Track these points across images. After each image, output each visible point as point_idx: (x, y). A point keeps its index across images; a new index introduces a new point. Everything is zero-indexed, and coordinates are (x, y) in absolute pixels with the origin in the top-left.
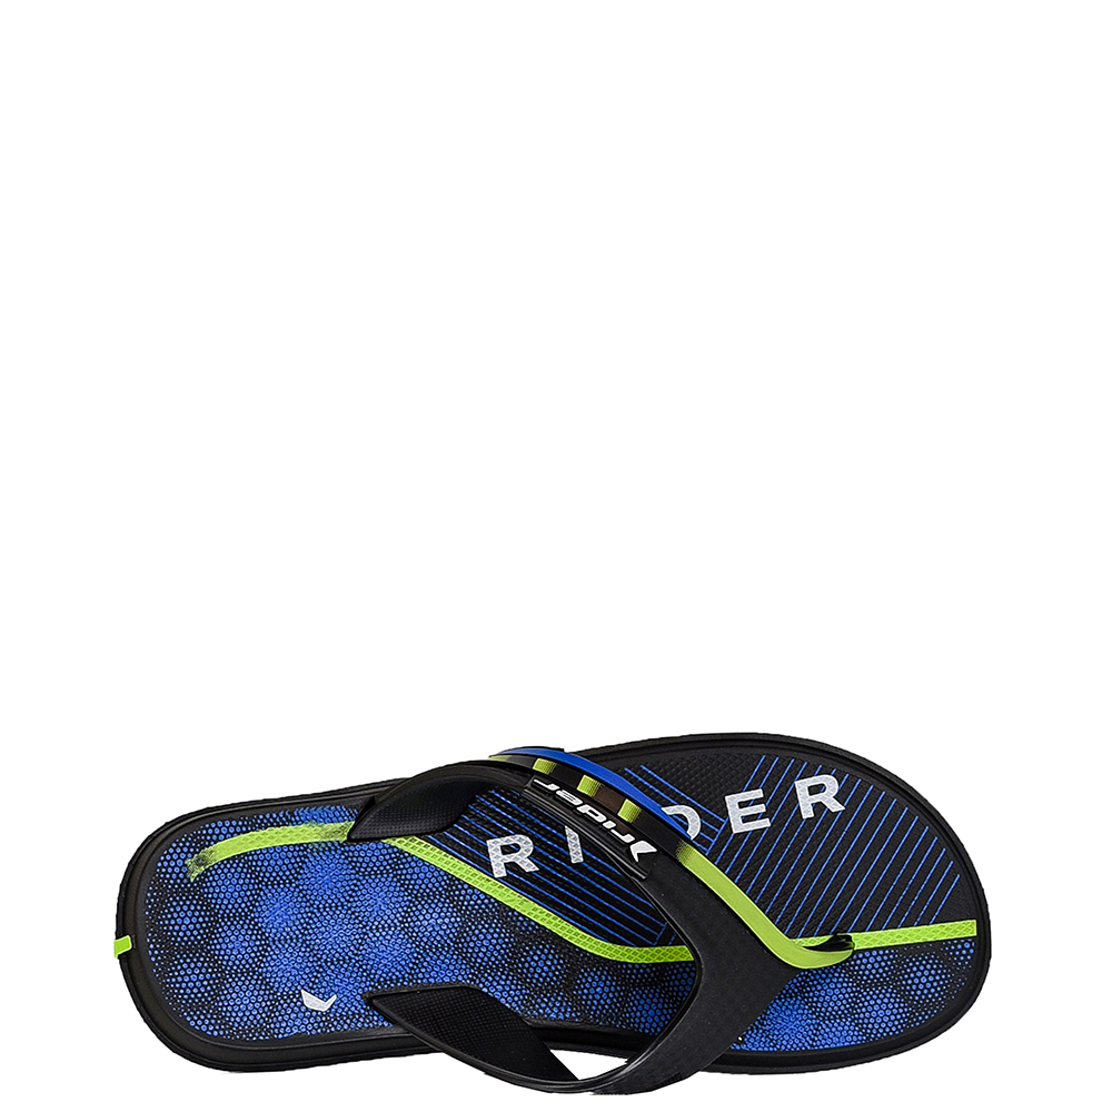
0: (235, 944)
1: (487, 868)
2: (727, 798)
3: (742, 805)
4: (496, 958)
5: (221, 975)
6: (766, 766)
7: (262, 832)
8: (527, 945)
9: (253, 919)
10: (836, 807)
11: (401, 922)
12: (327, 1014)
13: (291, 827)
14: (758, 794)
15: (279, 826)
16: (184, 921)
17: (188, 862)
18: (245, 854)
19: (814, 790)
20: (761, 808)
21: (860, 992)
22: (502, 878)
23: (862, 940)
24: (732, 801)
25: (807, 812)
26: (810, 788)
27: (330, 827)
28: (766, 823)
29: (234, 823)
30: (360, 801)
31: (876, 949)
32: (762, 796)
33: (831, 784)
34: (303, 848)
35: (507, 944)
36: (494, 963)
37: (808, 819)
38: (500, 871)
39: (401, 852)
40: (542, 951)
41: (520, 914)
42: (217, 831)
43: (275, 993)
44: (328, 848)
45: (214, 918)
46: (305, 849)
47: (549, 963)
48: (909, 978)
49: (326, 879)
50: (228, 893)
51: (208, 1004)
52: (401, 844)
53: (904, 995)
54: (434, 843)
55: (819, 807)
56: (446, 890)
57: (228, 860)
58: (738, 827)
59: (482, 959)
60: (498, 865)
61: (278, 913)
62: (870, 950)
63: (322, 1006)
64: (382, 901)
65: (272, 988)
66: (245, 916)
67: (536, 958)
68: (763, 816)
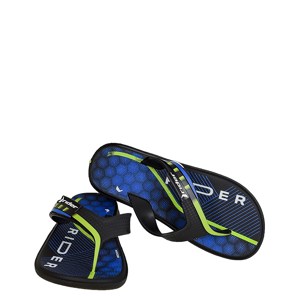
0: (110, 172)
1: (165, 181)
2: (221, 191)
3: (223, 194)
4: (157, 199)
5: (104, 176)
6: (232, 189)
7: (125, 153)
8: (164, 199)
9: (116, 168)
10: (243, 204)
11: (143, 183)
12: (119, 193)
13: (131, 155)
14: (228, 193)
15: (128, 154)
16: (102, 163)
17: (109, 152)
18: (120, 156)
19: (240, 198)
20: (227, 197)
21: (227, 243)
22: (167, 184)
23: (233, 233)
24: (222, 192)
25: (236, 202)
26: (239, 197)
27: (138, 159)
28: (226, 200)
29: (120, 149)
30: (146, 157)
31: (235, 237)
32: (228, 194)
33: (244, 199)
34: (131, 160)
35: (160, 197)
36: (156, 199)
37: (235, 204)
38: (167, 182)
39: (150, 170)
40: (166, 202)
41: (166, 193)
42: (117, 149)
43: (112, 184)
44: (136, 162)
45: (108, 165)
46: (132, 160)
47: (166, 205)
48: (238, 246)
49: (133, 168)
50: (113, 162)
51: (99, 180)
52: (150, 168)
53: (235, 249)
54: (157, 171)
55: (239, 202)
56: (155, 181)
57: (116, 156)
58: (220, 198)
59: (154, 197)
60: (167, 181)
61: (121, 170)
62: (234, 236)
63: (119, 191)
64: (142, 177)
65: (112, 183)
66: (115, 168)
67: (164, 203)
68: (227, 198)
